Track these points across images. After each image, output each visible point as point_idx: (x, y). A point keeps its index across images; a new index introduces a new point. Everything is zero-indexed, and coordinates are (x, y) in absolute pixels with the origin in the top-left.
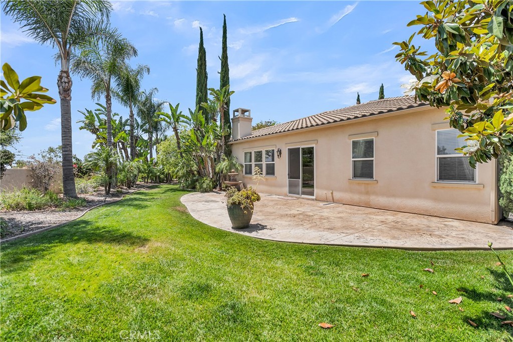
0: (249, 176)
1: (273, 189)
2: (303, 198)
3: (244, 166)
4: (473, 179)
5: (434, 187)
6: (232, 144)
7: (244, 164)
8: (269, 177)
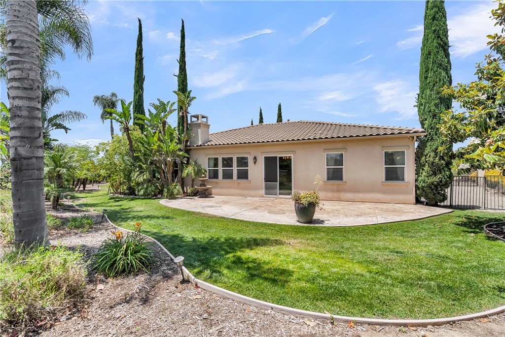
0: (215, 180)
1: (247, 192)
2: (281, 198)
3: (208, 171)
4: (403, 180)
5: (383, 185)
6: (191, 149)
7: (207, 169)
8: (242, 181)
